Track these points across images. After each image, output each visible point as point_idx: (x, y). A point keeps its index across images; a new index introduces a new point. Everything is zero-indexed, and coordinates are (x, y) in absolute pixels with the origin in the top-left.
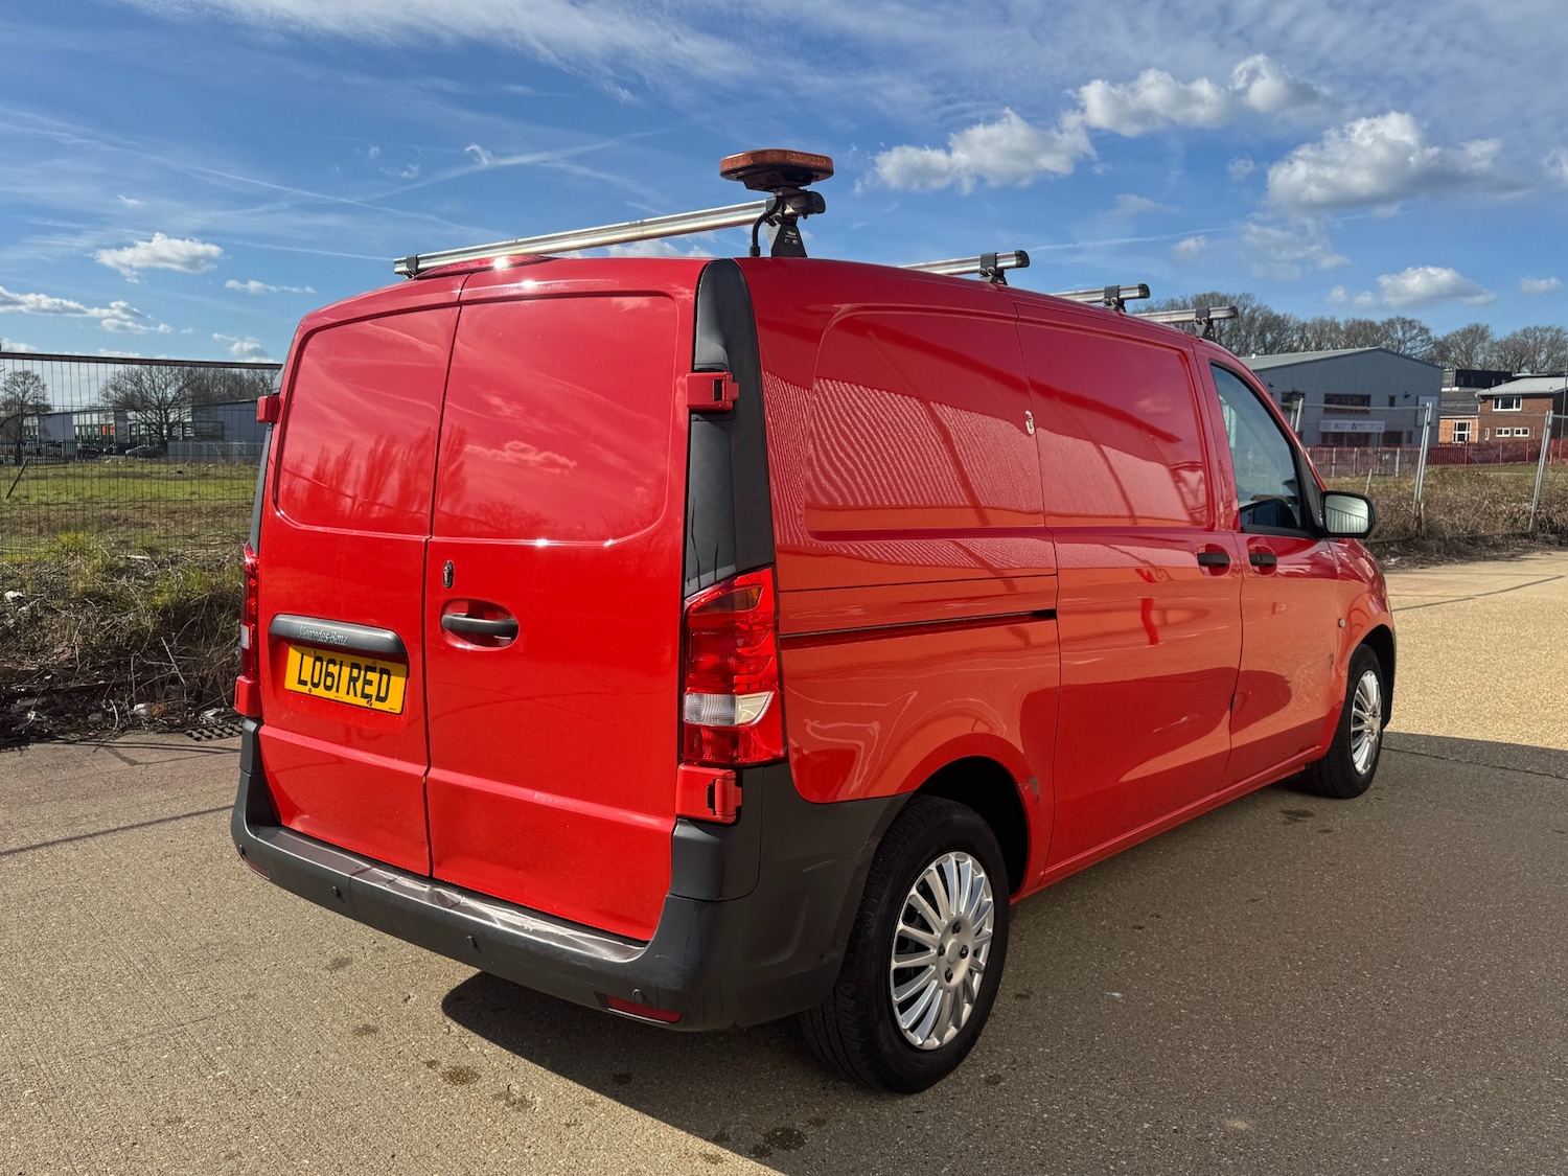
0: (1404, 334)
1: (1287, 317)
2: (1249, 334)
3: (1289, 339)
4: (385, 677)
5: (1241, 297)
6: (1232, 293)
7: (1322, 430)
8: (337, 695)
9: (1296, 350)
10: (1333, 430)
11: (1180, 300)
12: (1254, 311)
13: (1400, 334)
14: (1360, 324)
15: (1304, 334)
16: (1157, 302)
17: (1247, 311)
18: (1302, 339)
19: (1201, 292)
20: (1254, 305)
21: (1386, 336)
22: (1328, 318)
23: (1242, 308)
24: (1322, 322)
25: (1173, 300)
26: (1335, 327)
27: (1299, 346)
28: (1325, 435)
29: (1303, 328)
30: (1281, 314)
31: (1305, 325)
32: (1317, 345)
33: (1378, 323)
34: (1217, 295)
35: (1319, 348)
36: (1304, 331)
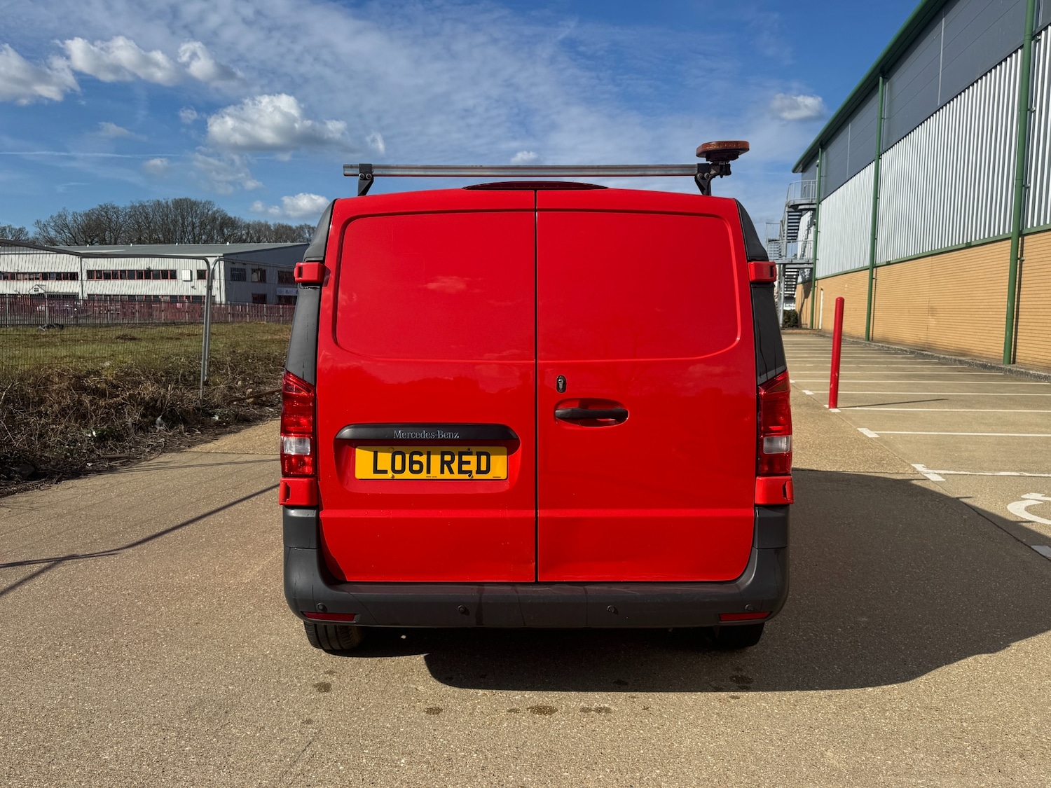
0: (310, 235)
1: (237, 219)
2: (212, 229)
3: (239, 234)
4: (484, 458)
5: (205, 203)
6: (199, 200)
7: (278, 294)
8: (429, 475)
9: (245, 241)
10: (285, 294)
11: (164, 201)
12: (214, 213)
13: (307, 235)
14: (283, 227)
15: (249, 232)
16: (148, 201)
17: (210, 213)
18: (248, 234)
19: (178, 197)
20: (215, 209)
21: (300, 236)
22: (263, 222)
23: (206, 210)
24: (259, 224)
25: (158, 201)
26: (268, 227)
27: (246, 239)
28: (280, 297)
29: (248, 226)
30: (233, 216)
31: (249, 225)
32: (257, 239)
33: (294, 227)
34: (190, 200)
35: (259, 241)
36: (248, 229)
